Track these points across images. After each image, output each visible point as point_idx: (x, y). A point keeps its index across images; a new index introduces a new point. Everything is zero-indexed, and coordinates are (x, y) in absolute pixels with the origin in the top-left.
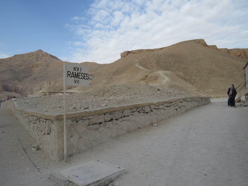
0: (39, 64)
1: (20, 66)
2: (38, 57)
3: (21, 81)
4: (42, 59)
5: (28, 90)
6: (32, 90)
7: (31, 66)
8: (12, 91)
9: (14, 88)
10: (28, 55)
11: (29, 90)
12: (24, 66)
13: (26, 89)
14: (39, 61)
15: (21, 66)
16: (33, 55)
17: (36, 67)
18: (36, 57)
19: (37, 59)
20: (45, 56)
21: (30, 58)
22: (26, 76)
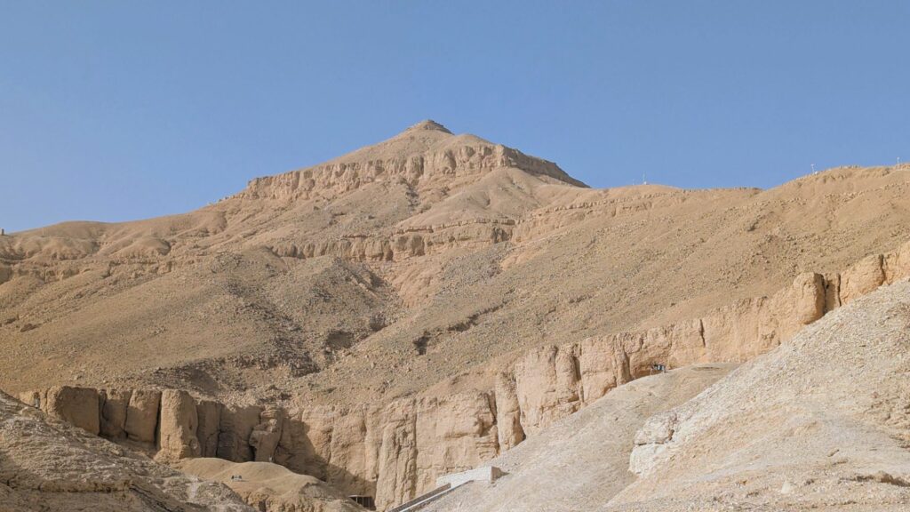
0: (430, 231)
1: (294, 253)
2: (415, 182)
3: (316, 370)
4: (445, 192)
5: (378, 444)
6: (410, 436)
7: (376, 252)
8: (252, 450)
9: (272, 425)
11: (386, 436)
12: (323, 253)
13: (364, 429)
14: (427, 208)
15: (302, 256)
16: (380, 170)
17: (413, 255)
19: (414, 195)
20: (467, 164)
21: (361, 188)
22: (346, 329)
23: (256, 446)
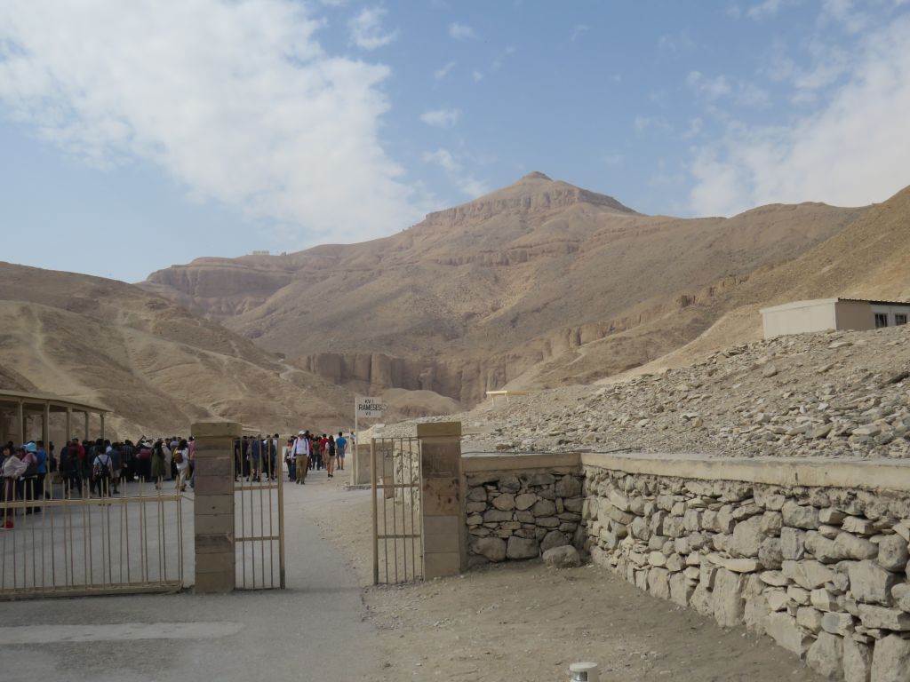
0: (531, 247)
1: (451, 263)
2: (526, 213)
3: (457, 336)
4: (543, 219)
5: (486, 379)
6: (502, 376)
7: (499, 260)
8: (420, 383)
9: (430, 370)
10: (483, 205)
11: (489, 375)
12: (468, 262)
13: (479, 372)
14: (532, 230)
15: (456, 265)
16: (504, 206)
17: (520, 262)
18: (518, 212)
19: (524, 222)
20: (557, 201)
21: (492, 219)
22: (477, 311)
23: (422, 381)
